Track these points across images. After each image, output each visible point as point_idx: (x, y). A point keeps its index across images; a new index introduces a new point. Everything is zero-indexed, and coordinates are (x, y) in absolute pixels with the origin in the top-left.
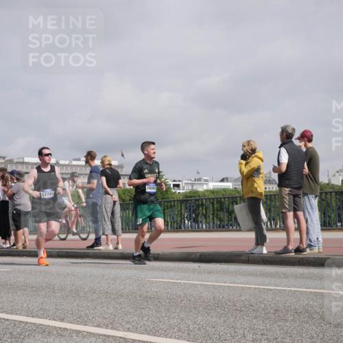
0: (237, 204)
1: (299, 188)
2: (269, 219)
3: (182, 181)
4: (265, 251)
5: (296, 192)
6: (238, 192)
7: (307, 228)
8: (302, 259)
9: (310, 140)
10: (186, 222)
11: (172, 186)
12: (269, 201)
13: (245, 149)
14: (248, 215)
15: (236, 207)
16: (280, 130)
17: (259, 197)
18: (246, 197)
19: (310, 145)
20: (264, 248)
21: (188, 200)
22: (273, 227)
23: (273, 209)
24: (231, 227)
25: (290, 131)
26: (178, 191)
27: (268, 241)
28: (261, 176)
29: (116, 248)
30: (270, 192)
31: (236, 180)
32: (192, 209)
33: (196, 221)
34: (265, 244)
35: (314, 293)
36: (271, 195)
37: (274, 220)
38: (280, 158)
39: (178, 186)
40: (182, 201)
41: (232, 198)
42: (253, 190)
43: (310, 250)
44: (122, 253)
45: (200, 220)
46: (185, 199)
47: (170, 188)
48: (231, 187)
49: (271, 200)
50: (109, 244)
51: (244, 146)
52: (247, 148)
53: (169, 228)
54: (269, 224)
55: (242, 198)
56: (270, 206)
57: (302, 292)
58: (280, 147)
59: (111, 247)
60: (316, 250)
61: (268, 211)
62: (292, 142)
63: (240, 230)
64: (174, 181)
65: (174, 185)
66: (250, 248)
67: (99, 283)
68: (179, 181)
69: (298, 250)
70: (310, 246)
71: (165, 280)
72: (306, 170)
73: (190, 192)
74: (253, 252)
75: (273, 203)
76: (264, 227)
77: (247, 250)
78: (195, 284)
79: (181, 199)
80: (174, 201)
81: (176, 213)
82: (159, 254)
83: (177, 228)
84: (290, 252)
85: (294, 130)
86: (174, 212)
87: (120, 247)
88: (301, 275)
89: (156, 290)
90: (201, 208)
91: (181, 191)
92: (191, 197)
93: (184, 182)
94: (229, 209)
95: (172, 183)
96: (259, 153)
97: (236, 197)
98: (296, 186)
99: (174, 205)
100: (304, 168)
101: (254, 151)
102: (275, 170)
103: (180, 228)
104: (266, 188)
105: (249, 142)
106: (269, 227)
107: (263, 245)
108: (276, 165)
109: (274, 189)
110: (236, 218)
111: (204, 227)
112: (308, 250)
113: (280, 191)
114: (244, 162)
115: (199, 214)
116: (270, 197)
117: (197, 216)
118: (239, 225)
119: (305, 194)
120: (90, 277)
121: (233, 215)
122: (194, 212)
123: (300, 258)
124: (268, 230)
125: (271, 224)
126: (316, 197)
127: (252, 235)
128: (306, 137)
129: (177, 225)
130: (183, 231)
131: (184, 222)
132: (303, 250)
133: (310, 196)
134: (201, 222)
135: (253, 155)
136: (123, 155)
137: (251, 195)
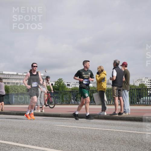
0: (94, 93)
1: (121, 87)
2: (108, 100)
3: (71, 83)
4: (105, 114)
5: (119, 88)
6: (95, 88)
7: (124, 104)
8: (122, 117)
9: (126, 66)
10: (72, 100)
11: (66, 85)
12: (108, 92)
13: (99, 70)
14: (99, 98)
15: (94, 94)
16: (113, 62)
17: (104, 90)
18: (98, 90)
19: (126, 68)
20: (105, 113)
21: (73, 91)
22: (109, 103)
23: (109, 96)
24: (91, 103)
25: (118, 62)
26: (69, 87)
27: (107, 109)
28: (105, 81)
29: (42, 112)
30: (108, 88)
31: (94, 83)
32: (75, 95)
33: (76, 100)
34: (106, 111)
35: (126, 132)
36: (109, 90)
37: (110, 100)
38: (113, 74)
39: (69, 85)
40: (70, 92)
41: (92, 91)
42: (102, 87)
43: (125, 114)
44: (44, 114)
45: (78, 100)
46: (72, 91)
47: (65, 86)
48: (92, 86)
49: (109, 92)
50: (39, 109)
51: (98, 68)
52: (100, 69)
53: (65, 103)
54: (107, 102)
55: (96, 91)
56: (108, 94)
57: (121, 132)
58: (113, 69)
59: (39, 111)
60: (127, 114)
61: (107, 96)
62: (118, 67)
63: (95, 105)
64: (68, 83)
65: (68, 85)
66: (99, 113)
67: (34, 126)
68: (70, 83)
69: (120, 114)
70: (125, 112)
71: (62, 126)
72: (124, 79)
73: (74, 88)
74: (100, 114)
75: (110, 93)
76: (106, 103)
77: (98, 113)
78: (75, 128)
79: (70, 90)
80: (67, 92)
81: (68, 97)
82: (60, 114)
83: (68, 103)
84: (116, 114)
85: (119, 62)
86: (67, 96)
87: (43, 111)
88: (121, 124)
89: (58, 130)
90: (78, 95)
91: (70, 87)
92: (75, 90)
93: (72, 83)
94: (91, 95)
95: (66, 84)
96: (105, 72)
97: (94, 90)
98: (119, 86)
99: (67, 93)
100: (123, 78)
101: (102, 71)
102: (111, 79)
103: (69, 103)
104: (107, 87)
105: (100, 67)
106: (108, 103)
107: (105, 111)
108: (111, 77)
109: (110, 87)
110: (93, 99)
111: (80, 103)
112: (124, 114)
113: (113, 88)
114: (98, 75)
115: (78, 97)
116: (108, 90)
117: (77, 98)
118: (95, 102)
119: (123, 90)
120: (30, 124)
121: (92, 98)
122: (76, 96)
123: (120, 117)
124: (107, 105)
125: (108, 102)
126: (128, 91)
127: (100, 107)
128: (125, 65)
129: (68, 102)
130: (71, 105)
131: (71, 101)
132: (122, 114)
133: (125, 91)
134: (79, 101)
135: (102, 73)
136: (45, 71)
137: (101, 90)
